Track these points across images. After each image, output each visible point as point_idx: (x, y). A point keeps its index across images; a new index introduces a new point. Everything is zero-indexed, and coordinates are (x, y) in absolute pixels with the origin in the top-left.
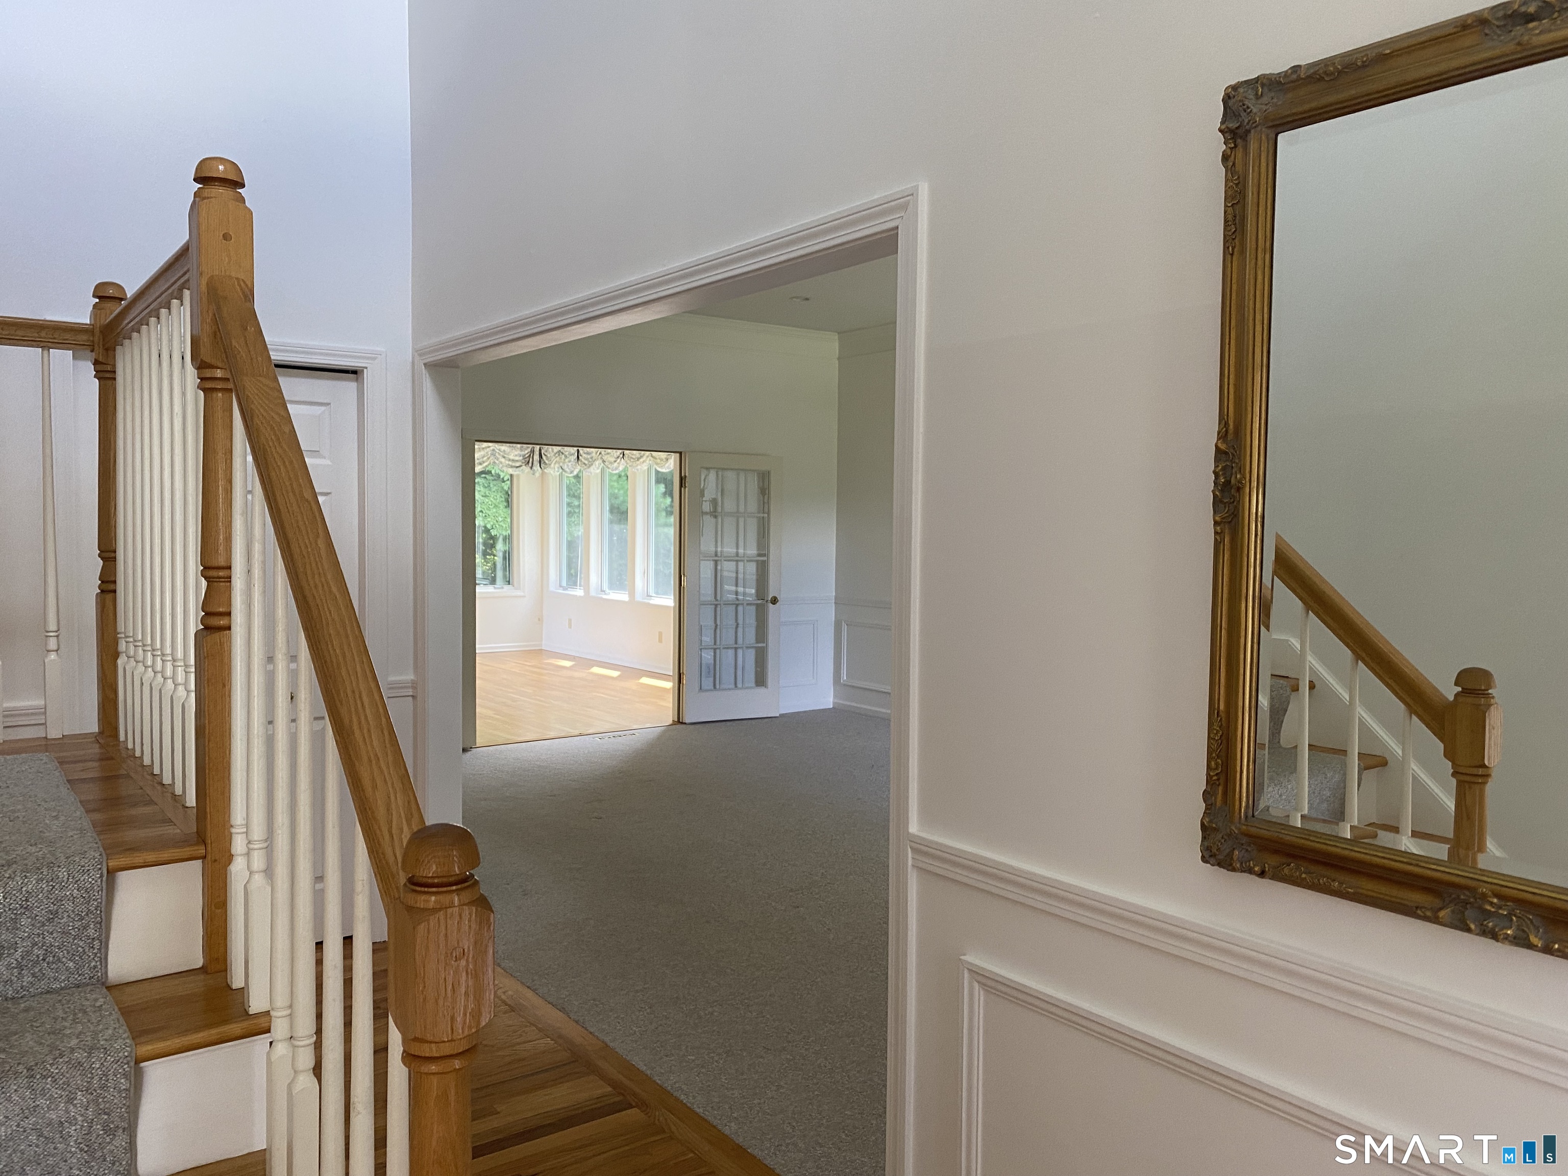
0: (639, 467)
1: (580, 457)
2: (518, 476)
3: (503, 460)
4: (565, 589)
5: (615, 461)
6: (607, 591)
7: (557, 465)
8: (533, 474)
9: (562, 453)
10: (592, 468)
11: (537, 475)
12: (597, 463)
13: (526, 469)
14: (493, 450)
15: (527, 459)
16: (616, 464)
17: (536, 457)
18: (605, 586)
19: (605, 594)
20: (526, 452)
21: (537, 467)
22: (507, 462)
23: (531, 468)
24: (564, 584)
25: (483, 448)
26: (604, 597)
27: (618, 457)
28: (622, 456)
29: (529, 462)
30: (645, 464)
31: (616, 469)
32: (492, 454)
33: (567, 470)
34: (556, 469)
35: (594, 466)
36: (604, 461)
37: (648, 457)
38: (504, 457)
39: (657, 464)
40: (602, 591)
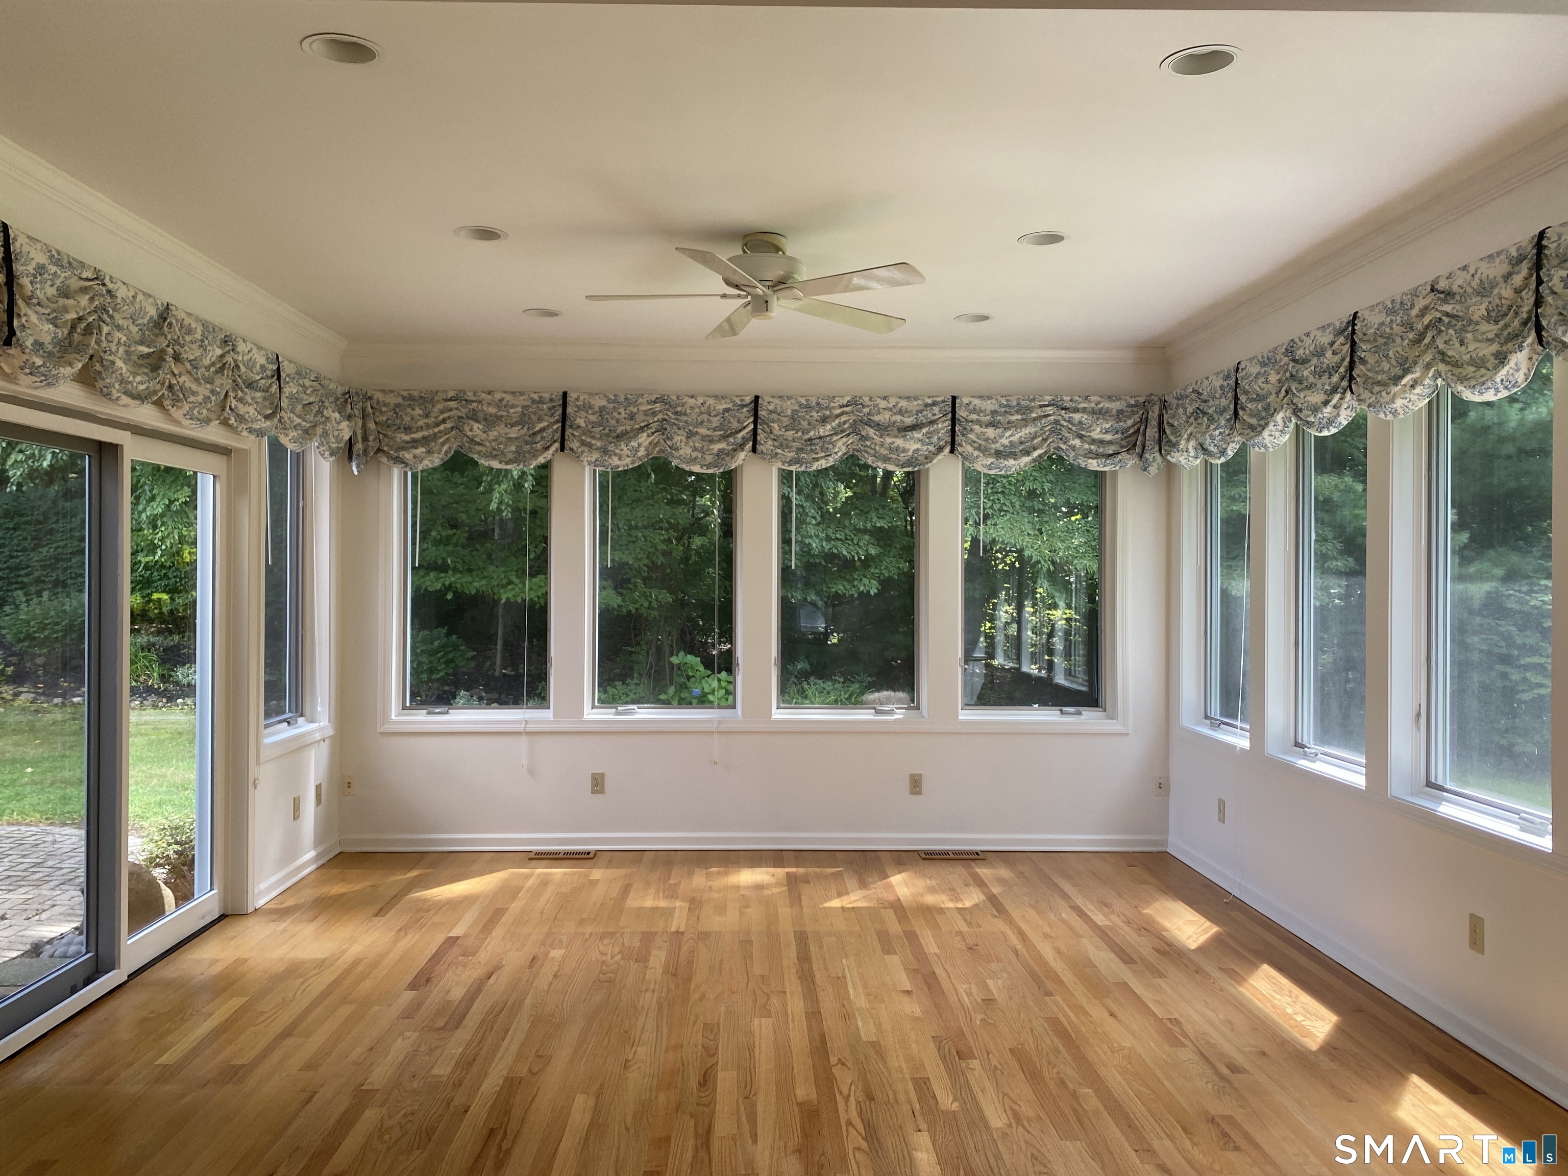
0: (1399, 403)
1: (1241, 412)
2: (1114, 473)
3: (1077, 442)
4: (1216, 724)
5: (1326, 403)
6: (1314, 747)
7: (1192, 443)
8: (1145, 470)
9: (1204, 413)
10: (1266, 433)
11: (1153, 469)
12: (1279, 417)
13: (1131, 461)
14: (1056, 422)
15: (1133, 438)
16: (1328, 409)
17: (1152, 432)
18: (1307, 735)
19: (1305, 754)
20: (1130, 422)
21: (1153, 455)
22: (1087, 446)
23: (1141, 456)
24: (1215, 710)
25: (1035, 419)
26: (1303, 763)
27: (1334, 390)
28: (1345, 383)
29: (1135, 445)
30: (1418, 390)
31: (1330, 422)
32: (1052, 431)
33: (1212, 448)
34: (1192, 453)
35: (1271, 426)
36: (1297, 411)
37: (1428, 366)
38: (1081, 437)
39: (1462, 379)
40: (1297, 744)
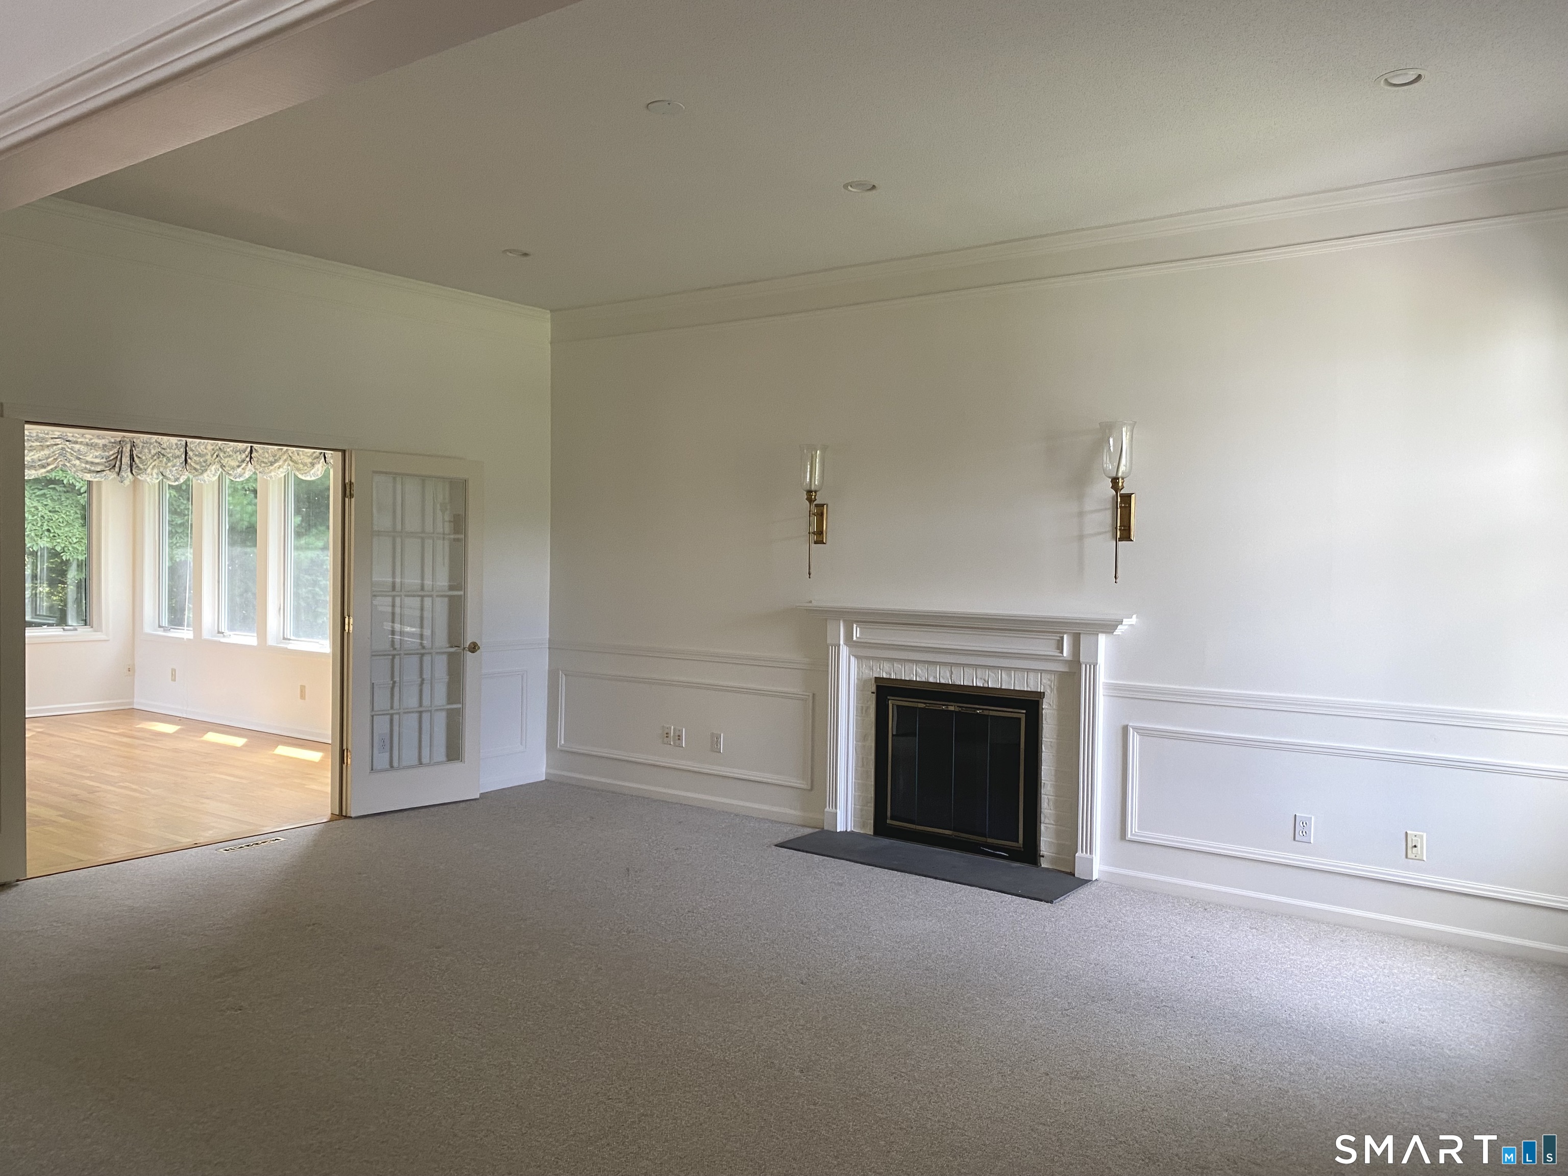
0: (273, 474)
1: (189, 461)
2: (99, 483)
3: (77, 462)
4: (165, 629)
5: (239, 466)
6: (227, 633)
7: (155, 471)
8: (122, 482)
9: (164, 455)
10: (205, 475)
11: (127, 482)
12: (213, 468)
13: (112, 475)
14: (63, 449)
15: (113, 462)
16: (239, 470)
17: (126, 460)
18: (224, 627)
19: (224, 636)
20: (111, 453)
21: (126, 473)
22: (83, 465)
23: (118, 474)
24: (165, 623)
25: (48, 446)
26: (223, 640)
27: (243, 461)
28: (248, 459)
29: (115, 466)
30: (281, 470)
31: (240, 476)
32: (60, 454)
33: (170, 476)
34: (155, 476)
35: (208, 472)
36: (222, 466)
37: (285, 461)
38: (79, 459)
39: (298, 470)
40: (219, 632)
